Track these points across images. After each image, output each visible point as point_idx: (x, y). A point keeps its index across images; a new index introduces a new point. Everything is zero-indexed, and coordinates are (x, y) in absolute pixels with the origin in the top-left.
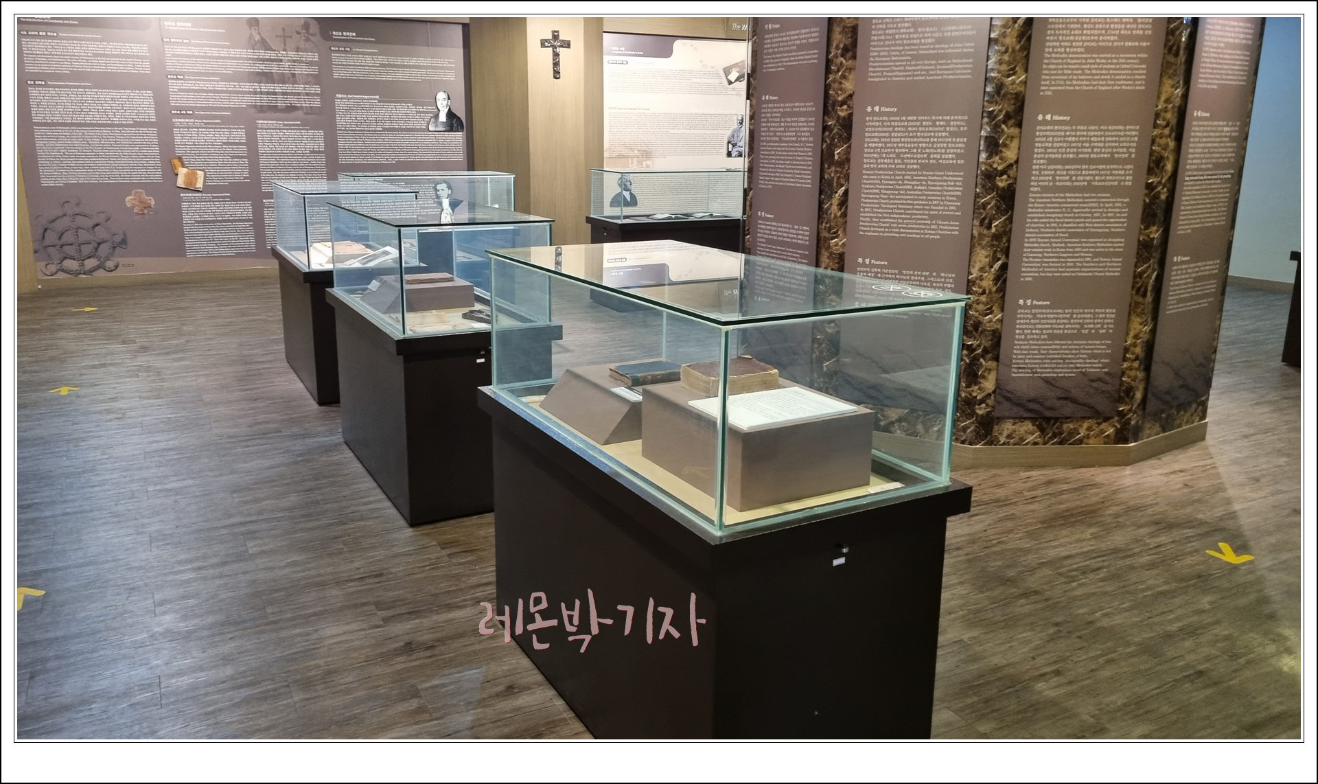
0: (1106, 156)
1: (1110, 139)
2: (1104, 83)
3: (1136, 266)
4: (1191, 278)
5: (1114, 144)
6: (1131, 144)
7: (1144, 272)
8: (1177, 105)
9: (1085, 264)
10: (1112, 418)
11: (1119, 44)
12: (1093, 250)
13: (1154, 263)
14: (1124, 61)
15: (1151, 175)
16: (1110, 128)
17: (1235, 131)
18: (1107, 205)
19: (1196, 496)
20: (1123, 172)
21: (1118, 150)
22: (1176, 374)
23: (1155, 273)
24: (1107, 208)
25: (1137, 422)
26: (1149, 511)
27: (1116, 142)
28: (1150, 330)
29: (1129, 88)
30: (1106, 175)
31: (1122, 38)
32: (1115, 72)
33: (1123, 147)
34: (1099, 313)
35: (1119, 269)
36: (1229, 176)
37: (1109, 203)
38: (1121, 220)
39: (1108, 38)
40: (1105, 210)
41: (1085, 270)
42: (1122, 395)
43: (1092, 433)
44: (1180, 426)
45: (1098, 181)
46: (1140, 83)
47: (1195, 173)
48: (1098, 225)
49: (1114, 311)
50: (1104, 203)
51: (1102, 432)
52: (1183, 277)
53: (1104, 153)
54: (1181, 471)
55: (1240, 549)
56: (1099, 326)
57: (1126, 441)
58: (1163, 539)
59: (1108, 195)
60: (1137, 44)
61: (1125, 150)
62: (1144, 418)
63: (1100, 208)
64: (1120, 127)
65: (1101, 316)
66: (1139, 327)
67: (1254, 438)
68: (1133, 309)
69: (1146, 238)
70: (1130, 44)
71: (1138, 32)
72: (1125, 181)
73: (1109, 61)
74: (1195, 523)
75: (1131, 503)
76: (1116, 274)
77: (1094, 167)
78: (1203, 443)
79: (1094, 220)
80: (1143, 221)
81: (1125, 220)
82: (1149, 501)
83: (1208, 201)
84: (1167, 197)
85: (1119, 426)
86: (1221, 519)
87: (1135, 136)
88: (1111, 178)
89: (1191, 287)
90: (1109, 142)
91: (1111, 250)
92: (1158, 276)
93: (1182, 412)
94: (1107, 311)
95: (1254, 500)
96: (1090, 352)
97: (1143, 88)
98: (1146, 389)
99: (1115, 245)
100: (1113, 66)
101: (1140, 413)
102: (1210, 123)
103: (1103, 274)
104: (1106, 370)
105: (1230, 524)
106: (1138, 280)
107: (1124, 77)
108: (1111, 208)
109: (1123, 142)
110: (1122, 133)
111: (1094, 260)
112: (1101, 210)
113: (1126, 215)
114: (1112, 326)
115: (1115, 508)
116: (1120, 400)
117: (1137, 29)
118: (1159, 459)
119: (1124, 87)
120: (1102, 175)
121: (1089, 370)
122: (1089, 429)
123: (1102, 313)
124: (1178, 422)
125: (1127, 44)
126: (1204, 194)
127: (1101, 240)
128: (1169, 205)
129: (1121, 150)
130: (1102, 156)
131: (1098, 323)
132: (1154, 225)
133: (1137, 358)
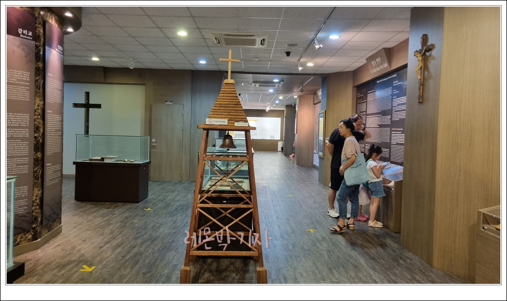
0: (17, 125)
1: (18, 119)
2: (13, 96)
3: (34, 168)
4: (52, 171)
5: (20, 121)
6: (27, 121)
7: (37, 170)
8: (42, 107)
9: (13, 169)
10: (30, 231)
11: (17, 82)
12: (16, 163)
13: (40, 166)
14: (20, 89)
15: (36, 133)
16: (18, 114)
17: (60, 118)
18: (20, 145)
19: (68, 252)
20: (25, 132)
21: (22, 123)
22: (51, 208)
23: (41, 171)
24: (20, 146)
25: (40, 230)
26: (54, 263)
27: (20, 120)
28: (41, 193)
29: (23, 99)
30: (18, 133)
31: (18, 80)
32: (17, 93)
33: (24, 122)
34: (21, 189)
35: (27, 170)
36: (60, 134)
37: (21, 144)
38: (26, 150)
39: (13, 79)
40: (19, 147)
41: (14, 171)
42: (33, 220)
43: (22, 239)
44: (54, 228)
45: (15, 135)
46: (27, 98)
47: (50, 133)
48: (17, 153)
49: (27, 187)
50: (19, 144)
51: (27, 237)
52: (50, 171)
53: (16, 124)
54: (59, 245)
55: (90, 266)
56: (22, 194)
57: (37, 239)
58: (63, 272)
59: (20, 141)
60: (24, 83)
61: (25, 123)
62: (42, 228)
63: (17, 146)
64: (22, 114)
65: (22, 189)
66: (37, 192)
67: (77, 227)
68: (35, 185)
69: (36, 157)
70: (22, 83)
71: (24, 79)
72: (26, 135)
73: (14, 88)
74: (71, 262)
75: (46, 262)
76: (26, 172)
77: (13, 130)
78: (61, 234)
79: (15, 151)
80: (35, 150)
81: (28, 150)
82: (52, 259)
83: (55, 143)
84: (42, 141)
85: (33, 234)
86: (79, 257)
87: (28, 118)
88: (20, 134)
89: (53, 175)
90: (18, 120)
91: (24, 162)
92: (42, 171)
93: (54, 223)
94: (24, 187)
95: (87, 248)
96: (19, 205)
97: (29, 100)
98: (42, 217)
99: (25, 160)
100: (16, 91)
101: (40, 226)
102: (53, 115)
103: (21, 173)
104: (26, 211)
105: (83, 258)
106: (35, 173)
107: (21, 95)
108: (22, 146)
109: (23, 120)
110: (23, 117)
111: (17, 167)
112: (18, 147)
113: (28, 148)
114: (27, 193)
115: (41, 266)
116: (33, 223)
117: (24, 78)
118: (49, 243)
119: (21, 99)
120: (16, 133)
121: (19, 213)
122: (21, 238)
123: (22, 188)
124: (53, 227)
125: (20, 83)
126: (53, 140)
127: (19, 159)
128: (43, 144)
129: (23, 123)
130: (16, 125)
131: (21, 193)
132: (39, 152)
133: (38, 205)
